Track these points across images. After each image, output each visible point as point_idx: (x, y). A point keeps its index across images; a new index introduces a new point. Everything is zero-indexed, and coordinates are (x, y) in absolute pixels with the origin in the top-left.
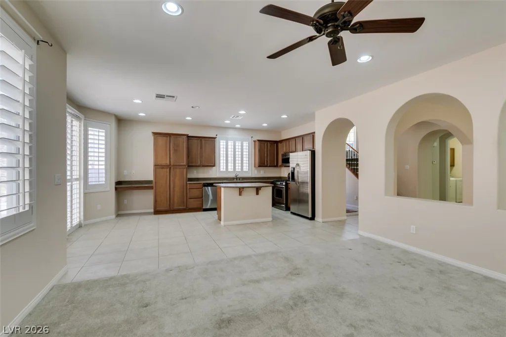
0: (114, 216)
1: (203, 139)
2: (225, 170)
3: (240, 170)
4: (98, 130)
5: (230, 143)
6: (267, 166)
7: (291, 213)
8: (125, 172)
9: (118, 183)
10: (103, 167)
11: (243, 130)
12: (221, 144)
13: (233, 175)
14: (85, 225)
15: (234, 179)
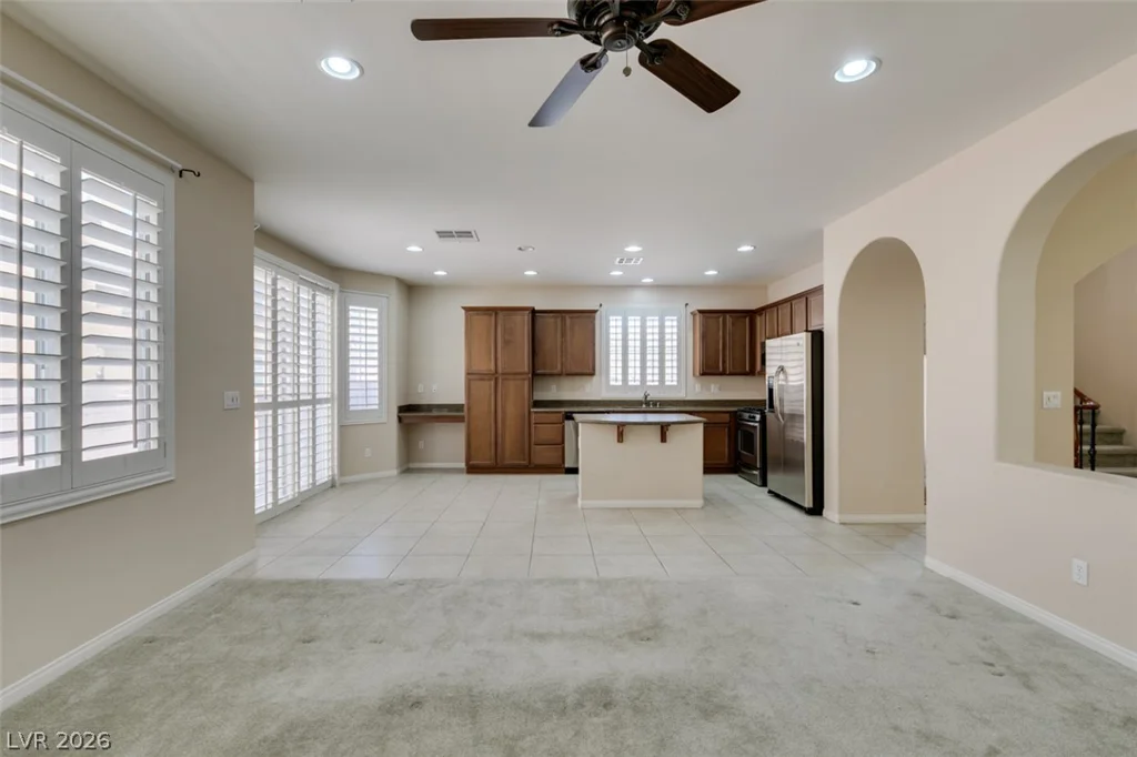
0: (395, 472)
1: (567, 316)
2: (620, 383)
3: (657, 383)
4: (364, 309)
5: (634, 323)
6: (723, 374)
7: (770, 492)
8: (421, 388)
9: (406, 409)
10: (376, 378)
11: (660, 287)
12: (612, 323)
13: (639, 396)
14: (342, 484)
15: (639, 403)
